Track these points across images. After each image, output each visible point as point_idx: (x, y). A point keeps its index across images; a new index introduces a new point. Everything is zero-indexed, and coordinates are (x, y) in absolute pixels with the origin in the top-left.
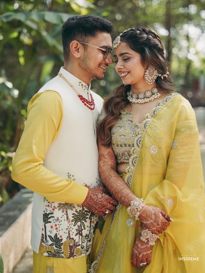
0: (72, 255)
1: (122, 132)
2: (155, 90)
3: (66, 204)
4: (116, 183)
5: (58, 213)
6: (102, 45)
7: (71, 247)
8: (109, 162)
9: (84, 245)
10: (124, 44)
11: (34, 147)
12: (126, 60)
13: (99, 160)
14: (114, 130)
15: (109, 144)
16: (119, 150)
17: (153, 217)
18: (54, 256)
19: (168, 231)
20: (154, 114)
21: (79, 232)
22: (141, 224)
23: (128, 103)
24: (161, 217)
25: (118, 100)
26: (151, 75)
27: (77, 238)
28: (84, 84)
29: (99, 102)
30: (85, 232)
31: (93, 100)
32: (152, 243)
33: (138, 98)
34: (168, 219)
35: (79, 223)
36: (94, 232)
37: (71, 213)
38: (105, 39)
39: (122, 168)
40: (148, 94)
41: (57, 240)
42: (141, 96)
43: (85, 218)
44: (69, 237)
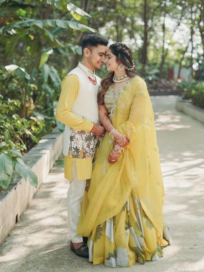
0: (84, 157)
1: (109, 97)
2: (126, 76)
3: (82, 131)
4: (106, 122)
5: (77, 136)
6: (100, 52)
7: (84, 153)
8: (103, 111)
9: (91, 153)
10: (110, 50)
11: (66, 103)
12: (109, 58)
13: (99, 110)
14: (105, 96)
15: (103, 104)
16: (108, 106)
17: (121, 139)
18: (75, 157)
19: (128, 146)
20: (124, 88)
21: (88, 146)
22: (115, 142)
23: (113, 82)
24: (125, 140)
25: (107, 81)
26: (121, 68)
27: (87, 149)
28: (91, 71)
29: (99, 80)
30: (91, 147)
31: (96, 80)
32: (120, 152)
33: (117, 80)
34: (129, 141)
35: (88, 142)
36: (96, 147)
37: (84, 136)
38: (102, 49)
39: (110, 115)
40: (122, 78)
41: (77, 150)
42: (118, 79)
43: (91, 140)
44: (83, 148)
